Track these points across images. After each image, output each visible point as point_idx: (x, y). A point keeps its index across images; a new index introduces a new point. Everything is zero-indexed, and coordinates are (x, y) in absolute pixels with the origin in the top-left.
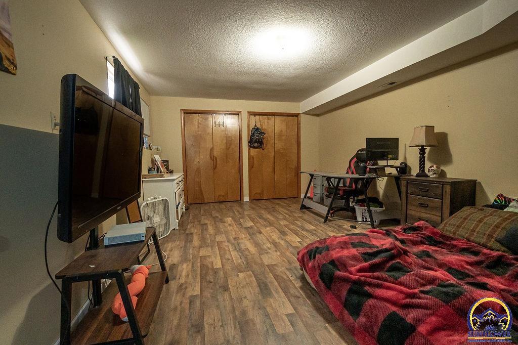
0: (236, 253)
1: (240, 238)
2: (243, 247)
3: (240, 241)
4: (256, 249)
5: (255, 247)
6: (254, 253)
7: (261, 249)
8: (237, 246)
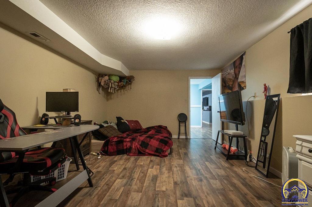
0: (198, 168)
1: (196, 181)
2: (194, 172)
3: (195, 177)
4: (185, 168)
5: (185, 170)
6: (187, 166)
7: (181, 167)
8: (198, 172)
